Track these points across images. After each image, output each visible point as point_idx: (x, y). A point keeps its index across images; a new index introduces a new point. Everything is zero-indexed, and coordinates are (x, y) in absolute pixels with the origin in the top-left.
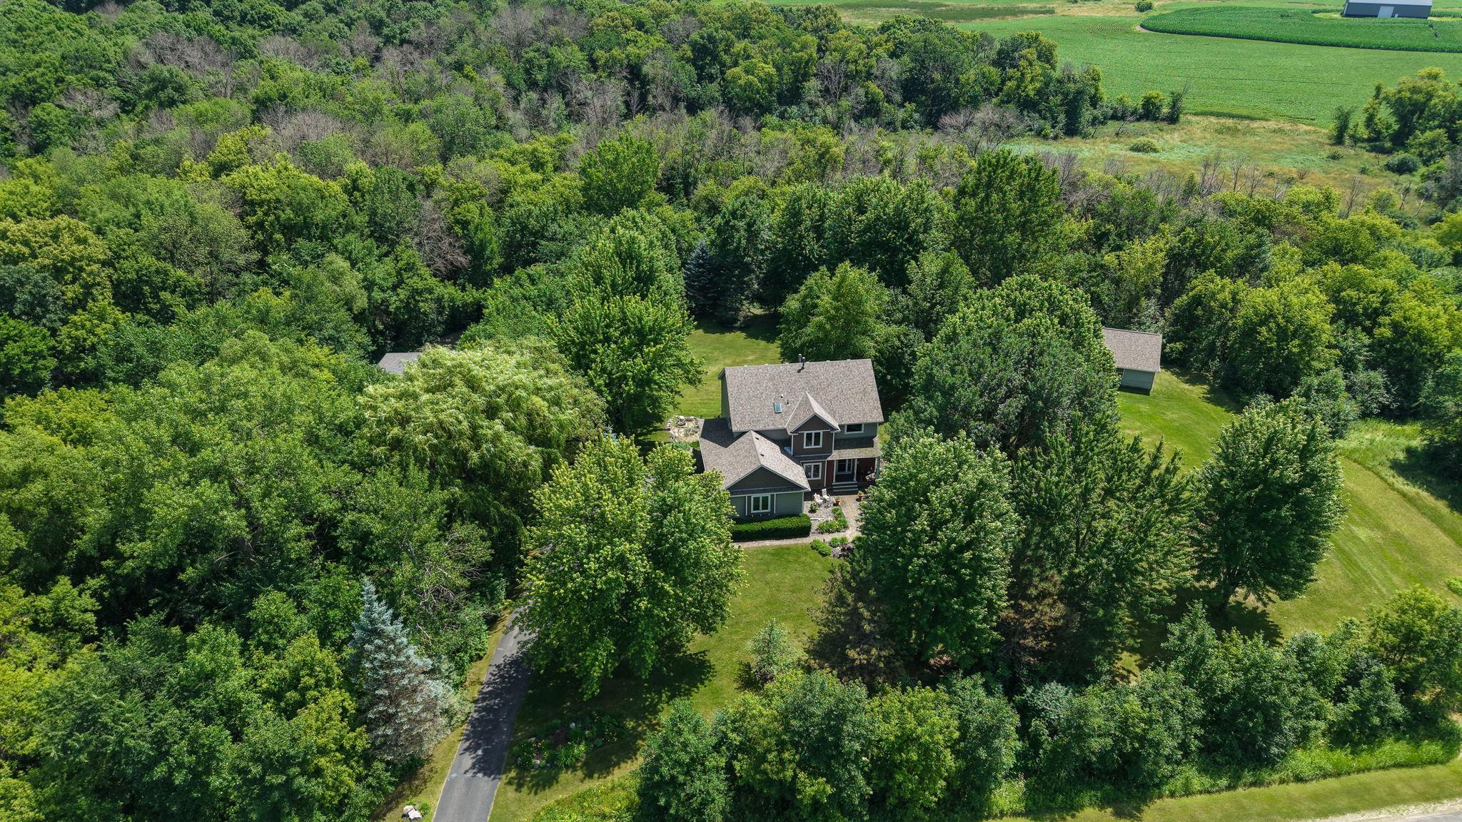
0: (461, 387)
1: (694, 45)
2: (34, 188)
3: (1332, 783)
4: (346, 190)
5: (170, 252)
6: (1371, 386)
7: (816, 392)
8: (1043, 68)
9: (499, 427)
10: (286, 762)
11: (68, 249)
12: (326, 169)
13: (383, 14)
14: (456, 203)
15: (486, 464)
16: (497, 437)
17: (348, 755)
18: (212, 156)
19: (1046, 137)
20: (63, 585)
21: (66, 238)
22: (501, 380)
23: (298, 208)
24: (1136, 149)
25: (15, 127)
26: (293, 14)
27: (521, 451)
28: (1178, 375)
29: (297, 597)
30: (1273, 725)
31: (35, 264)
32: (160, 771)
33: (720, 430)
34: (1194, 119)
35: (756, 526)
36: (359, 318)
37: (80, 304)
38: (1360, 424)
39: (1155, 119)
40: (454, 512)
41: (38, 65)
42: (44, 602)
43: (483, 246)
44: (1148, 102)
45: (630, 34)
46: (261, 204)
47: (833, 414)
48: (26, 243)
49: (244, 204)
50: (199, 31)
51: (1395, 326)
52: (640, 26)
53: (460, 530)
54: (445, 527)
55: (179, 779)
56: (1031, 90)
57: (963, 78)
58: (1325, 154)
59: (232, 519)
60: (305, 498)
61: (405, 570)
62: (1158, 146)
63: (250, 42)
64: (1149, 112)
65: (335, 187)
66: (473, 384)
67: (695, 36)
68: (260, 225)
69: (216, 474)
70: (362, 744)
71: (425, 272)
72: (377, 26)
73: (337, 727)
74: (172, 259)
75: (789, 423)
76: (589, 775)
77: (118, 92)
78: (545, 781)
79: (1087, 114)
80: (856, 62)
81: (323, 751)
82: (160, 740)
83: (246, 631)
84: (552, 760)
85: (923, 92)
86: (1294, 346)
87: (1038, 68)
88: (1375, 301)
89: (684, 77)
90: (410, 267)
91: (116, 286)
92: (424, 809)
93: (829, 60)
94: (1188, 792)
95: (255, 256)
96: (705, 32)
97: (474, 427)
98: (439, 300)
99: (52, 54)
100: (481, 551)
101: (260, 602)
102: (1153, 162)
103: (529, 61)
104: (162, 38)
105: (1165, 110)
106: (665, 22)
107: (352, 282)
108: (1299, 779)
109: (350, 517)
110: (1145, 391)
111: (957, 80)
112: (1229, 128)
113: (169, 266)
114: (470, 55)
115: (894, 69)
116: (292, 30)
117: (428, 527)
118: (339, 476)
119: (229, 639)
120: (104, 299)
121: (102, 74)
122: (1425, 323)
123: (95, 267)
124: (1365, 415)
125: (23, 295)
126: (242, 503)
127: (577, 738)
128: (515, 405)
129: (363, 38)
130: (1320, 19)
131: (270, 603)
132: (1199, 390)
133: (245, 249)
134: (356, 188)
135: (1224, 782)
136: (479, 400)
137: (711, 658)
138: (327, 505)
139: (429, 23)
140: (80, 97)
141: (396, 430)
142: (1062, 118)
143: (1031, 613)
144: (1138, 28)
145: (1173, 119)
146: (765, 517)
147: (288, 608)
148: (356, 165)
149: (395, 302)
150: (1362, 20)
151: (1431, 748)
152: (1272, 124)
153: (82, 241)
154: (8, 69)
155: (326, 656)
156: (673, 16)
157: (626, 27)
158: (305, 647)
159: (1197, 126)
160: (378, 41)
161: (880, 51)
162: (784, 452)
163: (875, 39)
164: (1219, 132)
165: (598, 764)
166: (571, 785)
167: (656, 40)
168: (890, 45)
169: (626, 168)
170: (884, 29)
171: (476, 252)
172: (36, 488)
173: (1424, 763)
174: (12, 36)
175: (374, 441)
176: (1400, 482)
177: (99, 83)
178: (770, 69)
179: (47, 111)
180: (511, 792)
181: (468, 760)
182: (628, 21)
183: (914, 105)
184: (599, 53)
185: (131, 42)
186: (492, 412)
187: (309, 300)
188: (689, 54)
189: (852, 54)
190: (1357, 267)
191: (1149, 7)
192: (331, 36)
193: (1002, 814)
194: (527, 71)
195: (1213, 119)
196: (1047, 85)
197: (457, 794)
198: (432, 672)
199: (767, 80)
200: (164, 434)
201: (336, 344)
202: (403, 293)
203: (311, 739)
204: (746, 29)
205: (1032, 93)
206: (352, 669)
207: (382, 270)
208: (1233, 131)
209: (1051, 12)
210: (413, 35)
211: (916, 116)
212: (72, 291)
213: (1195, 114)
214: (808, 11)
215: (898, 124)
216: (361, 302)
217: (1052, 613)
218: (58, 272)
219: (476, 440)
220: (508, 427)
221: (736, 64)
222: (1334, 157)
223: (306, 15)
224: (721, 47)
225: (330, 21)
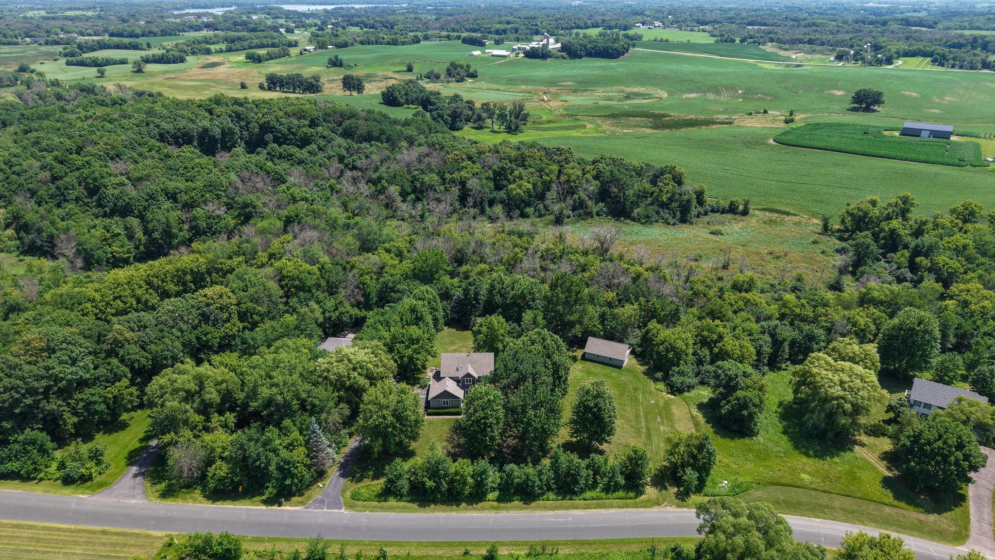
0: (346, 362)
1: (494, 172)
2: (201, 260)
3: (595, 501)
4: (319, 269)
5: (255, 300)
6: (709, 372)
7: (472, 363)
8: (673, 186)
9: (356, 374)
10: (289, 463)
11: (225, 301)
12: (313, 261)
13: (344, 153)
14: (361, 275)
15: (351, 386)
16: (355, 378)
17: (305, 465)
18: (270, 251)
19: (669, 224)
20: (228, 414)
21: (225, 297)
22: (359, 359)
23: (300, 280)
24: (712, 233)
25: (184, 218)
26: (302, 151)
27: (362, 381)
28: (638, 361)
29: (294, 421)
30: (576, 482)
31: (215, 306)
32: (258, 463)
33: (438, 377)
34: (757, 213)
35: (443, 411)
36: (320, 325)
37: (228, 320)
38: (699, 387)
39: (735, 213)
40: (340, 400)
41: (194, 189)
42: (223, 419)
43: (369, 295)
44: (732, 203)
45: (464, 164)
46: (288, 277)
47: (477, 372)
48: (212, 299)
49: (281, 278)
50: (261, 169)
51: (721, 349)
52: (470, 158)
53: (342, 405)
54: (337, 404)
55: (263, 465)
56: (665, 198)
57: (627, 192)
58: (811, 239)
59: (279, 398)
60: (298, 394)
61: (324, 416)
62: (724, 232)
63: (283, 172)
64: (732, 209)
65: (315, 269)
66: (350, 361)
67: (495, 167)
68: (287, 285)
69: (276, 385)
70: (308, 463)
71: (347, 304)
72: (341, 159)
73: (303, 456)
74: (256, 302)
75: (460, 375)
76: (373, 480)
77: (225, 199)
78: (359, 480)
79: (694, 212)
80: (574, 182)
81: (298, 462)
82: (258, 455)
83: (280, 429)
84: (362, 475)
85: (610, 197)
86: (671, 355)
87: (671, 186)
88: (715, 337)
89: (487, 190)
90: (341, 303)
91: (239, 313)
92: (324, 485)
93: (563, 178)
94: (548, 500)
95: (284, 300)
96: (500, 165)
97: (349, 374)
98: (351, 315)
99: (199, 184)
100: (347, 412)
101: (284, 422)
102: (716, 241)
103: (414, 177)
104: (246, 174)
105: (741, 208)
106: (483, 156)
107: (318, 314)
108: (585, 499)
109: (310, 399)
110: (620, 367)
111: (624, 193)
112: (771, 221)
113: (255, 306)
114: (385, 175)
115: (594, 186)
116: (300, 162)
117: (331, 404)
118: (308, 387)
119: (276, 431)
120: (235, 319)
121: (220, 193)
122: (729, 348)
123: (233, 307)
124: (702, 383)
125: (212, 318)
126: (281, 394)
127: (369, 470)
128: (362, 367)
129: (336, 165)
130: (884, 136)
131: (287, 422)
132: (643, 368)
133: (281, 297)
134: (323, 268)
135: (560, 498)
136: (351, 366)
137: (416, 451)
138: (304, 395)
139: (367, 157)
140: (211, 204)
141: (326, 374)
142: (678, 214)
143: (505, 441)
144: (771, 141)
145: (745, 213)
146: (447, 408)
147: (291, 424)
148: (325, 259)
149: (334, 316)
150: (912, 138)
151: (632, 494)
152: (796, 219)
153: (229, 297)
154: (182, 191)
155: (301, 438)
156: (487, 154)
157: (463, 160)
158: (295, 434)
159: (757, 216)
160: (341, 166)
161: (588, 176)
162: (458, 385)
163: (588, 168)
164: (765, 222)
165: (376, 477)
166: (367, 482)
167: (477, 168)
168: (594, 173)
169: (430, 262)
170: (594, 162)
171: (366, 296)
172: (224, 385)
173: (627, 499)
174: (181, 171)
175: (320, 376)
176: (695, 412)
177: (218, 197)
178: (530, 186)
179: (199, 212)
180: (349, 483)
181: (338, 474)
182: (464, 156)
183: (603, 204)
184: (447, 176)
185: (233, 176)
186: (354, 369)
187: (302, 321)
188: (492, 176)
189: (573, 177)
190: (717, 322)
191: (792, 121)
192: (320, 165)
193: (489, 501)
194: (412, 182)
195: (767, 213)
196: (674, 195)
197: (333, 482)
198: (329, 446)
199: (528, 191)
200: (263, 373)
201: (310, 336)
202: (337, 313)
203: (295, 458)
204: (524, 161)
205: (665, 200)
206: (307, 442)
207: (330, 303)
208: (771, 222)
209: (730, 123)
210: (358, 164)
211: (604, 209)
212: (225, 315)
213: (760, 210)
214: (558, 149)
215: (594, 213)
216: (321, 319)
217: (511, 442)
218: (221, 309)
219: (349, 378)
220: (359, 374)
221: (515, 181)
222: (815, 242)
223: (309, 152)
224: (508, 172)
225: (321, 155)
